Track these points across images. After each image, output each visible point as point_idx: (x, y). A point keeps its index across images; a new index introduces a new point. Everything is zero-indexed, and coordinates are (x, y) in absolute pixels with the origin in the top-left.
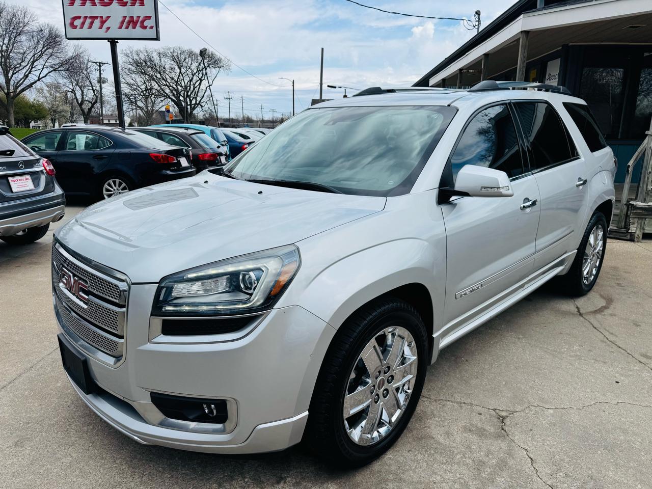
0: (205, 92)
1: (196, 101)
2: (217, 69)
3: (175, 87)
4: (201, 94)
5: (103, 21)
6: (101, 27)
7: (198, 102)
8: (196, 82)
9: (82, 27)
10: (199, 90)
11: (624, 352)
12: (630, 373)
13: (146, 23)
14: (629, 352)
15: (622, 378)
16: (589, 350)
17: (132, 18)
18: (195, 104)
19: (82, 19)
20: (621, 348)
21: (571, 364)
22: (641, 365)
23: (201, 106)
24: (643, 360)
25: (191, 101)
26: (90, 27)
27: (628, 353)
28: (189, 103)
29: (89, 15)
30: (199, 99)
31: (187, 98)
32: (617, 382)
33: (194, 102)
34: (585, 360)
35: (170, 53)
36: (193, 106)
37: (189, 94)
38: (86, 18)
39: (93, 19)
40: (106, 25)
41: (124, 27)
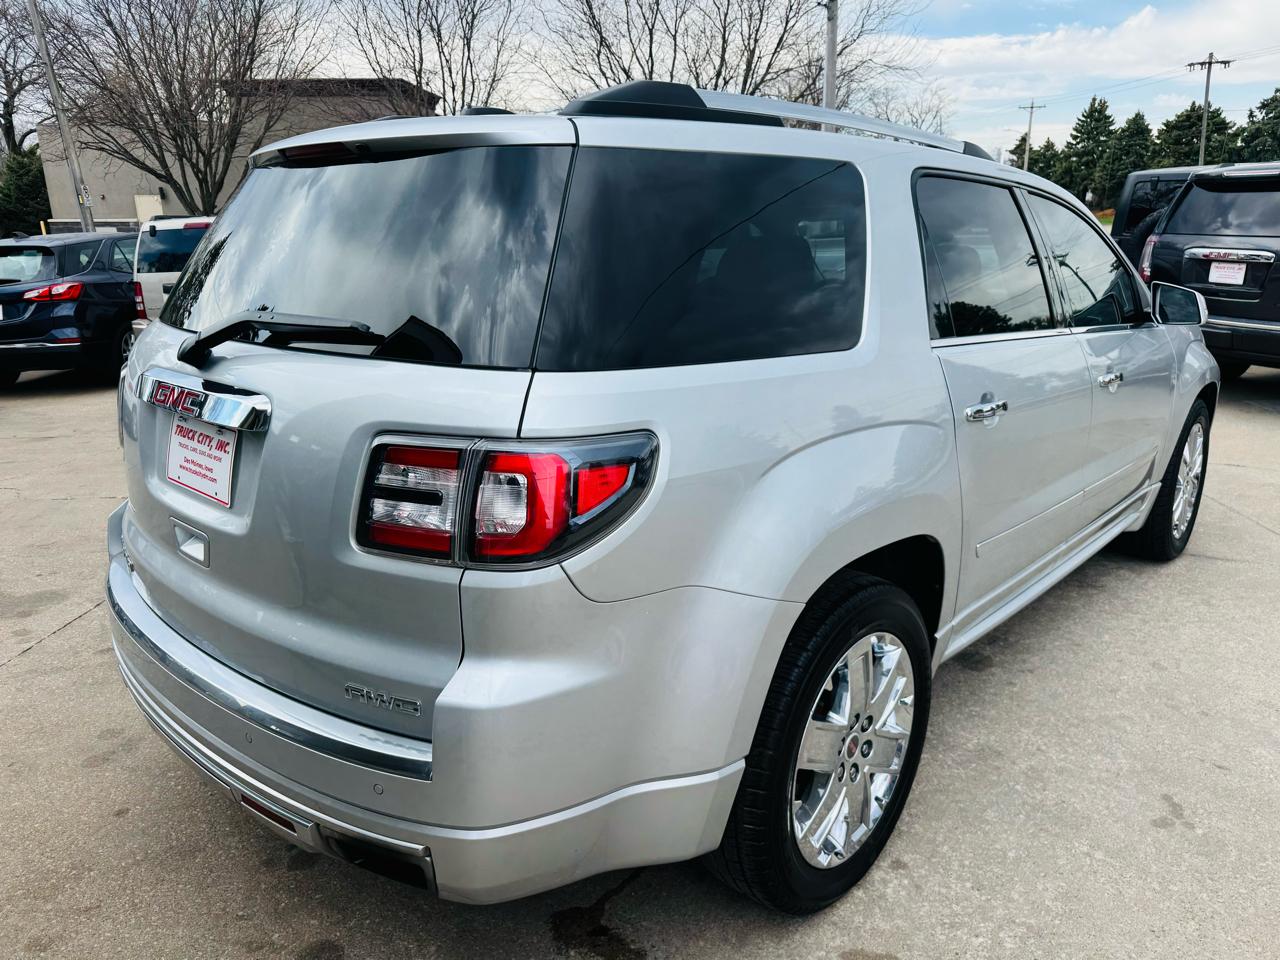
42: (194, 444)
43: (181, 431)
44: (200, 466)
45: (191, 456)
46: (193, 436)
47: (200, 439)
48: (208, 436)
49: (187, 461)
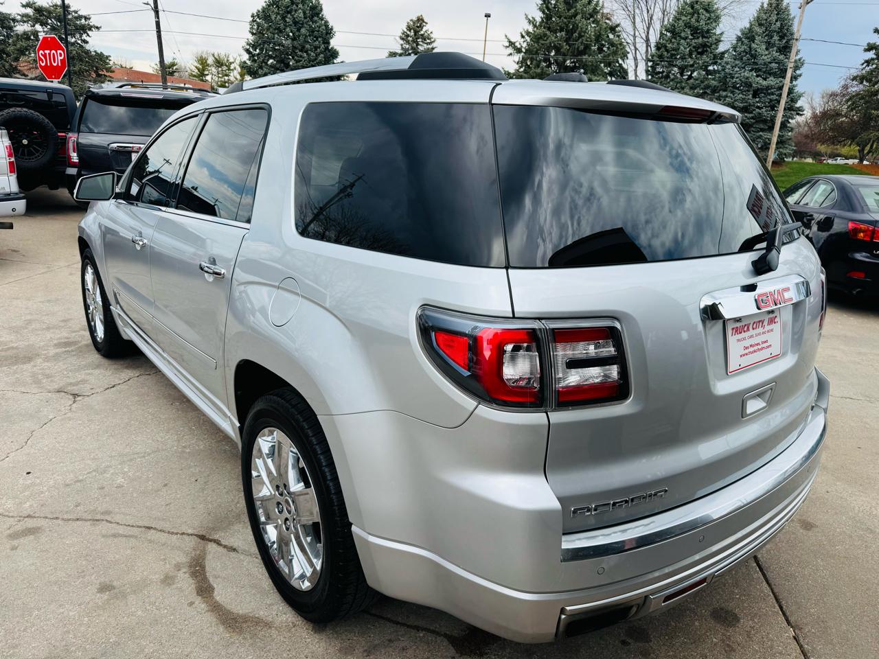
11: (65, 517)
12: (26, 493)
14: (59, 522)
15: (30, 481)
16: (103, 488)
20: (73, 520)
21: (96, 459)
22: (25, 513)
24: (30, 523)
27: (57, 518)
32: (28, 473)
34: (88, 473)
42: (752, 332)
43: (736, 331)
44: (758, 344)
45: (748, 343)
46: (748, 328)
47: (754, 327)
48: (759, 321)
49: (747, 348)
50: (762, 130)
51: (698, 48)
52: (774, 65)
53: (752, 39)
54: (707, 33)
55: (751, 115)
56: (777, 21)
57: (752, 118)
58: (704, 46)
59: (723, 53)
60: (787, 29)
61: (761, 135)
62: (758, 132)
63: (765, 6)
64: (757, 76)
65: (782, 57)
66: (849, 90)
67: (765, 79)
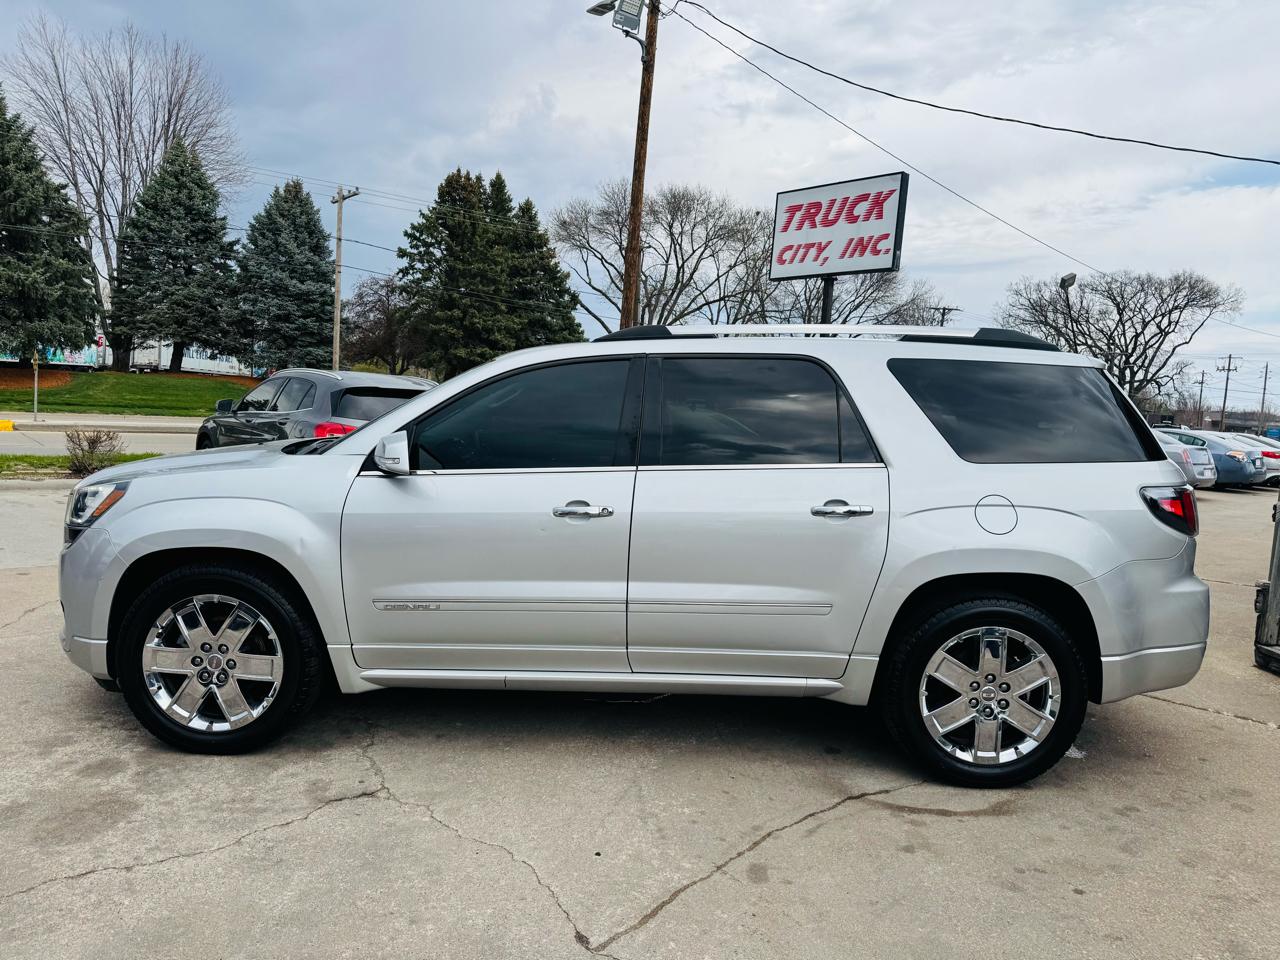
0: (1169, 357)
1: (1146, 375)
2: (1207, 311)
3: (1105, 348)
4: (1158, 362)
5: (821, 249)
6: (816, 259)
7: (1149, 376)
8: (1152, 337)
9: (792, 261)
10: (1156, 352)
13: (882, 246)
17: (862, 239)
18: (1141, 381)
19: (794, 248)
23: (1157, 383)
25: (1133, 374)
26: (802, 260)
28: (1128, 379)
29: (803, 243)
30: (1153, 370)
31: (1125, 369)
33: (1140, 376)
35: (1105, 285)
36: (1136, 384)
37: (1132, 360)
38: (800, 246)
39: (809, 246)
40: (824, 255)
41: (847, 254)
50: (311, 344)
51: (198, 234)
52: (309, 267)
53: (277, 232)
54: (207, 216)
55: (293, 326)
56: (301, 214)
57: (296, 329)
58: (205, 231)
59: (232, 244)
60: (314, 225)
61: (310, 352)
62: (307, 346)
63: (282, 191)
64: (292, 278)
65: (316, 258)
66: (365, 300)
67: (302, 282)
